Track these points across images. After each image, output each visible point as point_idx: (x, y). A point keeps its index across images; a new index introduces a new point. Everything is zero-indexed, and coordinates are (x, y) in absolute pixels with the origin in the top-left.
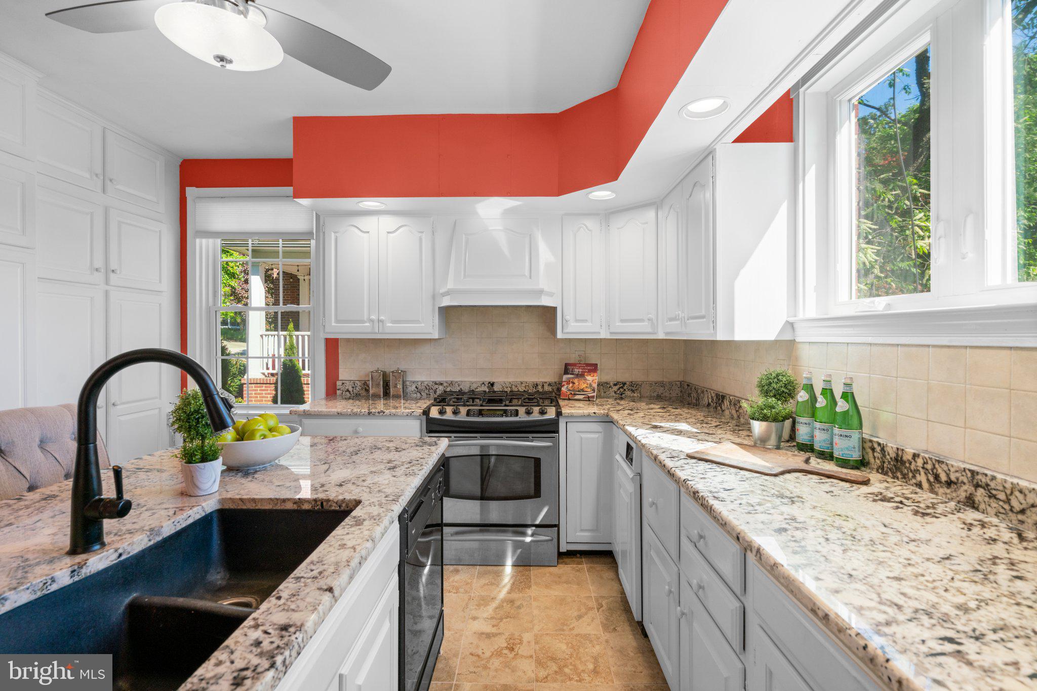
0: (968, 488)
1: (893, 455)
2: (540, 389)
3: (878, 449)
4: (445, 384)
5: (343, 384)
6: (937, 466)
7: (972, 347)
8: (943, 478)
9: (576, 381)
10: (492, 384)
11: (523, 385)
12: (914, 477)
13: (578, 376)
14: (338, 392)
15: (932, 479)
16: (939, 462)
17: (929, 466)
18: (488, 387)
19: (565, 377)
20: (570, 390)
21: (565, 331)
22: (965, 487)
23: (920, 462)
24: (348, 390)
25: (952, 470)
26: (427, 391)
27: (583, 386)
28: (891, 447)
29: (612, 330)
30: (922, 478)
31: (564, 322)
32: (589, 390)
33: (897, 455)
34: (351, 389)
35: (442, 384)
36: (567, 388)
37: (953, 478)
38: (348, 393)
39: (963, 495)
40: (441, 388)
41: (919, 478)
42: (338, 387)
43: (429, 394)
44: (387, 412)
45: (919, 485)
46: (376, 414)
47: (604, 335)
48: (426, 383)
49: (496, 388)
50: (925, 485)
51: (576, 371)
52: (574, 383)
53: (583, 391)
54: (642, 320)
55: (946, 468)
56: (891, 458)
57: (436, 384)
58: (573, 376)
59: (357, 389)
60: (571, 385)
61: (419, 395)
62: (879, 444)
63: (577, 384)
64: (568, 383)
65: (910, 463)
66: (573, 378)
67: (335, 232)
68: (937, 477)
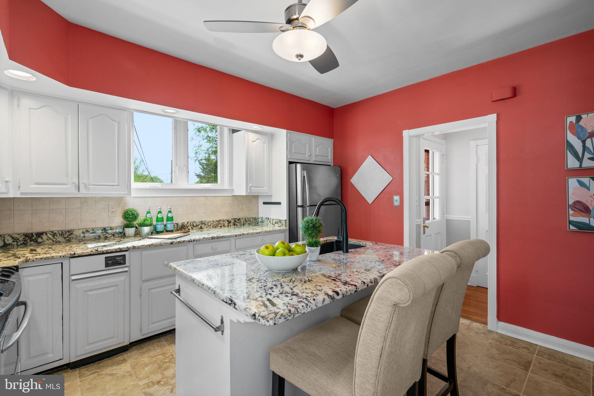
0: (201, 225)
3: (176, 225)
6: (193, 223)
7: (197, 197)
8: (195, 225)
12: (187, 228)
16: (194, 222)
17: (191, 224)
23: (189, 224)
25: (197, 223)
30: (190, 227)
33: (182, 224)
37: (197, 224)
39: (199, 227)
50: (190, 229)
56: (180, 226)
62: (176, 223)
65: (186, 225)
68: (193, 226)
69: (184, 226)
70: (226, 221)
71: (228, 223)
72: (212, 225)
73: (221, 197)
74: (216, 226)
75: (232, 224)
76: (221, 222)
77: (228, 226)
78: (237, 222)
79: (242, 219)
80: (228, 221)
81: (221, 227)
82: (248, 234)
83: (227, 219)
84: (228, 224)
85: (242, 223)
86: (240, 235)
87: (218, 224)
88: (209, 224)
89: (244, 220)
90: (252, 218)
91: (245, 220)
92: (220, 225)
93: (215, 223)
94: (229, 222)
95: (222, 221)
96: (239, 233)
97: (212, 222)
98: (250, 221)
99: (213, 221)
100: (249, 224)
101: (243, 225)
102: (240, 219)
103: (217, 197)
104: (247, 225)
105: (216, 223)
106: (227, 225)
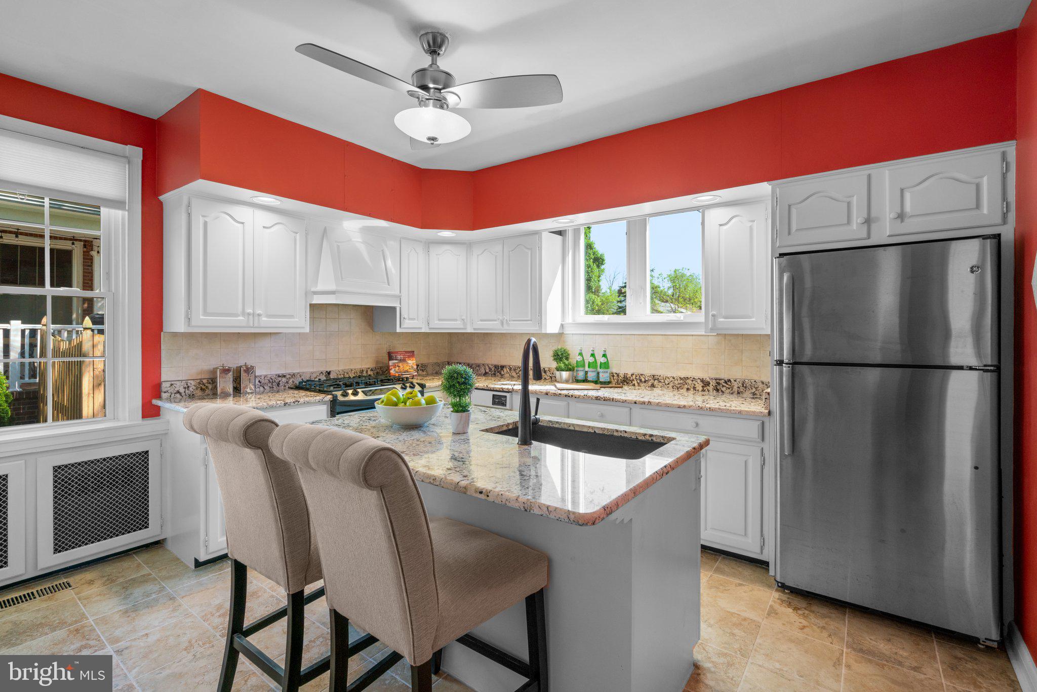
0: (652, 381)
1: (623, 376)
2: (365, 374)
3: (616, 375)
4: (288, 376)
5: (172, 385)
7: (650, 335)
8: (643, 380)
9: (400, 365)
10: (329, 373)
11: (353, 372)
12: (632, 382)
13: (401, 361)
14: (164, 395)
15: (639, 381)
16: (641, 375)
17: (637, 377)
18: (325, 376)
19: (391, 363)
20: (397, 372)
21: (402, 326)
22: (651, 381)
23: (634, 376)
24: (178, 392)
25: (646, 376)
26: (270, 385)
27: (407, 368)
28: (621, 373)
29: (431, 326)
30: (635, 382)
31: (402, 319)
32: (412, 371)
33: (625, 376)
34: (182, 390)
35: (284, 376)
36: (395, 370)
37: (647, 379)
38: (178, 395)
39: (650, 384)
40: (284, 380)
41: (633, 382)
42: (164, 389)
43: (273, 387)
44: (302, 400)
45: (634, 385)
46: (292, 404)
47: (425, 330)
48: (269, 376)
49: (332, 376)
50: (636, 384)
51: (399, 357)
52: (399, 367)
53: (408, 372)
54: (456, 320)
55: (644, 376)
56: (622, 378)
57: (279, 376)
58: (396, 361)
59: (191, 389)
60: (397, 368)
61: (262, 389)
62: (616, 373)
63: (401, 367)
64: (395, 367)
65: (630, 378)
66: (398, 363)
67: (203, 216)
68: (641, 380)
69: (627, 378)
70: (699, 381)
71: (702, 385)
72: (671, 384)
73: (694, 337)
74: (678, 386)
75: (711, 388)
76: (689, 381)
77: (703, 390)
78: (723, 386)
79: (735, 381)
80: (702, 381)
81: (688, 389)
82: (658, 404)
83: (701, 378)
84: (702, 387)
85: (735, 389)
86: (644, 403)
87: (682, 384)
88: (667, 382)
89: (740, 385)
90: (763, 383)
91: (743, 384)
92: (686, 386)
93: (676, 382)
94: (706, 384)
95: (691, 379)
96: (642, 400)
97: (671, 379)
98: (756, 388)
99: (673, 378)
100: (754, 394)
101: (738, 393)
102: (729, 381)
103: (686, 337)
104: (748, 394)
105: (679, 382)
106: (701, 389)
